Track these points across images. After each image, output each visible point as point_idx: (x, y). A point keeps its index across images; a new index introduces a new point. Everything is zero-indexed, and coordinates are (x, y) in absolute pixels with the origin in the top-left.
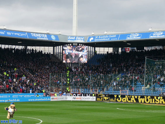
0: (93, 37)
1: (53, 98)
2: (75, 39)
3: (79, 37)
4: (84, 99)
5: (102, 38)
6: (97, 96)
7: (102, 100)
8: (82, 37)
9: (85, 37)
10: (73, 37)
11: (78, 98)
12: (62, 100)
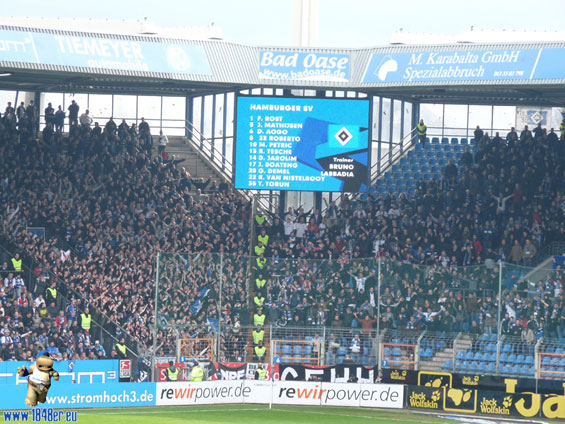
0: (396, 57)
1: (169, 393)
2: (300, 68)
3: (318, 56)
4: (341, 395)
5: (446, 66)
6: (413, 382)
7: (440, 402)
8: (339, 57)
9: (354, 56)
10: (287, 55)
11: (308, 393)
12: (220, 400)
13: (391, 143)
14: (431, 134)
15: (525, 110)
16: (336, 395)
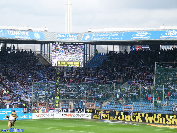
0: (89, 35)
1: (35, 116)
2: (66, 37)
3: (71, 35)
4: (77, 116)
5: (101, 37)
6: (94, 112)
7: (100, 117)
8: (76, 35)
9: (80, 34)
10: (63, 34)
11: (69, 115)
12: (48, 117)
13: (89, 55)
14: (99, 52)
15: (121, 46)
16: (76, 115)
